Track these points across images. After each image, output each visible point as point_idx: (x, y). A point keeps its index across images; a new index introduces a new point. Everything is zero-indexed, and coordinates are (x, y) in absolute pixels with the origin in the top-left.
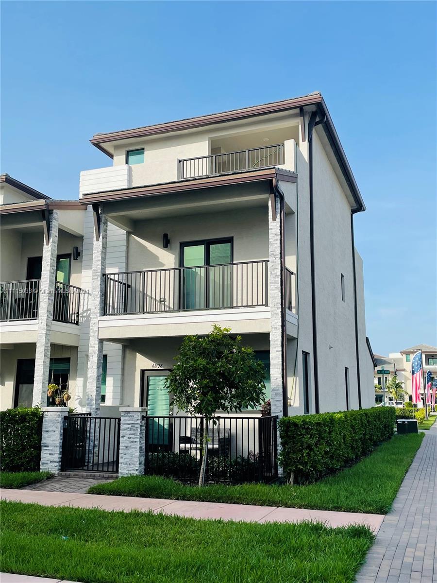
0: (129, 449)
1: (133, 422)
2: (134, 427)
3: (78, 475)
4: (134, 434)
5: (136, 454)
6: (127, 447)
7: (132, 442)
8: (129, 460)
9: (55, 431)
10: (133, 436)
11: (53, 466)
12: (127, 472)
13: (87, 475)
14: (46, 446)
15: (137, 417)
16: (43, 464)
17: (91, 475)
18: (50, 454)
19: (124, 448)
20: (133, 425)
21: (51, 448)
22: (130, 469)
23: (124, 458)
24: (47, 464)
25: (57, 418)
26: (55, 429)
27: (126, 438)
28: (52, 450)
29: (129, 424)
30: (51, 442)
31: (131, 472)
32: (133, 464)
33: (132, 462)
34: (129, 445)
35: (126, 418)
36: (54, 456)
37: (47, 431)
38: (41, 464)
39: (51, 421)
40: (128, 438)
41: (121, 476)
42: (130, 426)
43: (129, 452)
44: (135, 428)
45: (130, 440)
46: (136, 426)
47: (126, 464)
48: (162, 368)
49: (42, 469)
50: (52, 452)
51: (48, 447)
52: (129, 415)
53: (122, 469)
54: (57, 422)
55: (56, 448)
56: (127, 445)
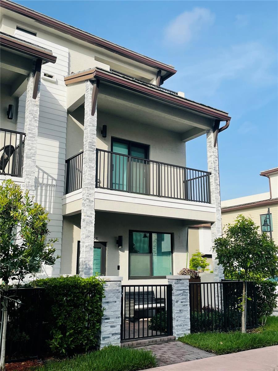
0: (182, 312)
1: (184, 288)
4: (185, 299)
5: (187, 316)
6: (180, 311)
8: (182, 322)
10: (185, 300)
11: (116, 338)
12: (183, 332)
13: (149, 342)
14: (107, 319)
15: (186, 283)
16: (104, 338)
17: (152, 342)
18: (112, 327)
21: (113, 320)
22: (184, 329)
23: (179, 320)
24: (109, 337)
25: (118, 288)
26: (115, 299)
27: (179, 303)
28: (113, 322)
29: (181, 290)
30: (112, 314)
31: (185, 332)
32: (186, 325)
33: (186, 323)
34: (182, 308)
35: (179, 285)
37: (108, 302)
38: (101, 339)
39: (111, 291)
40: (181, 302)
41: (178, 336)
42: (182, 292)
43: (183, 314)
44: (185, 293)
46: (186, 291)
47: (181, 325)
49: (103, 344)
50: (114, 324)
51: (108, 319)
52: (181, 282)
53: (178, 331)
54: (118, 291)
55: (117, 319)
56: (180, 309)
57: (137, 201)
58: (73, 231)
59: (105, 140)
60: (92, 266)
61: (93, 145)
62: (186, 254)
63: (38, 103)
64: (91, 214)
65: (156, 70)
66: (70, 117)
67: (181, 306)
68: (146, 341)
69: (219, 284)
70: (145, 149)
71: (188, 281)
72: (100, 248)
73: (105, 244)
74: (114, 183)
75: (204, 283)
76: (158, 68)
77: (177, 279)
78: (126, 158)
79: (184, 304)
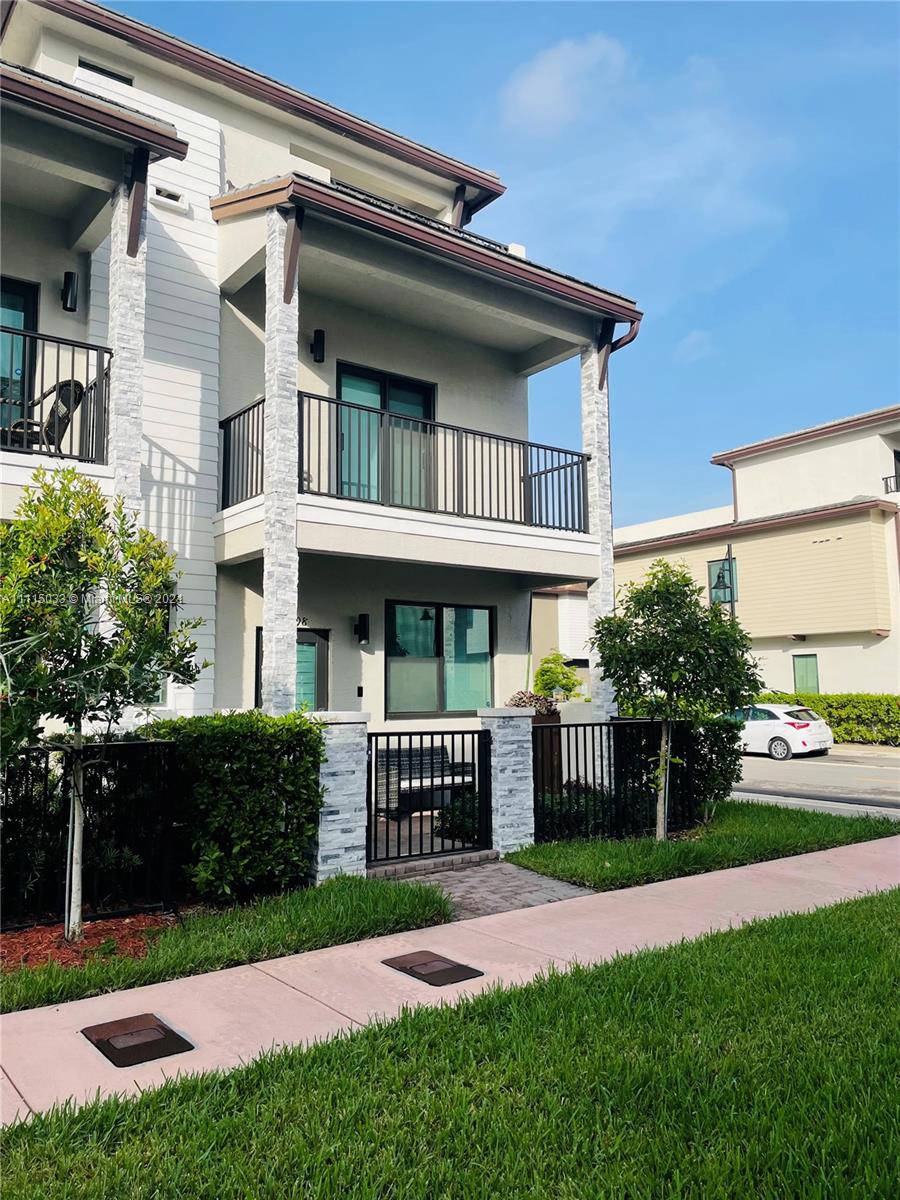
0: (515, 795)
1: (520, 738)
2: (523, 747)
3: (413, 869)
4: (523, 763)
5: (528, 804)
6: (511, 791)
7: (520, 778)
8: (516, 817)
9: (354, 772)
10: (521, 766)
12: (516, 842)
13: (435, 864)
14: (332, 813)
15: (526, 727)
16: (326, 859)
17: (443, 864)
18: (344, 831)
19: (506, 793)
20: (520, 744)
21: (347, 816)
22: (520, 835)
23: (507, 814)
24: (337, 856)
25: (358, 740)
26: (353, 766)
27: (508, 772)
28: (348, 821)
29: (512, 743)
30: (346, 800)
31: (522, 842)
32: (524, 824)
33: (523, 821)
34: (516, 786)
35: (507, 730)
36: (353, 835)
37: (334, 774)
38: (319, 860)
39: (343, 747)
40: (514, 771)
41: (505, 851)
42: (515, 746)
43: (516, 800)
44: (523, 751)
46: (525, 746)
47: (512, 825)
48: (306, 627)
49: (324, 872)
50: (349, 826)
51: (336, 813)
52: (512, 723)
53: (505, 838)
54: (359, 748)
55: (358, 813)
56: (511, 787)
57: (404, 526)
58: (243, 603)
59: (320, 368)
60: (293, 689)
61: (289, 382)
62: (527, 656)
63: (142, 268)
64: (289, 559)
65: (452, 185)
66: (229, 307)
67: (513, 780)
68: (429, 862)
69: (604, 727)
70: (424, 395)
71: (530, 720)
72: (313, 644)
73: (324, 634)
74: (345, 483)
75: (568, 726)
76: (456, 178)
77: (504, 718)
78: (374, 417)
79: (519, 774)
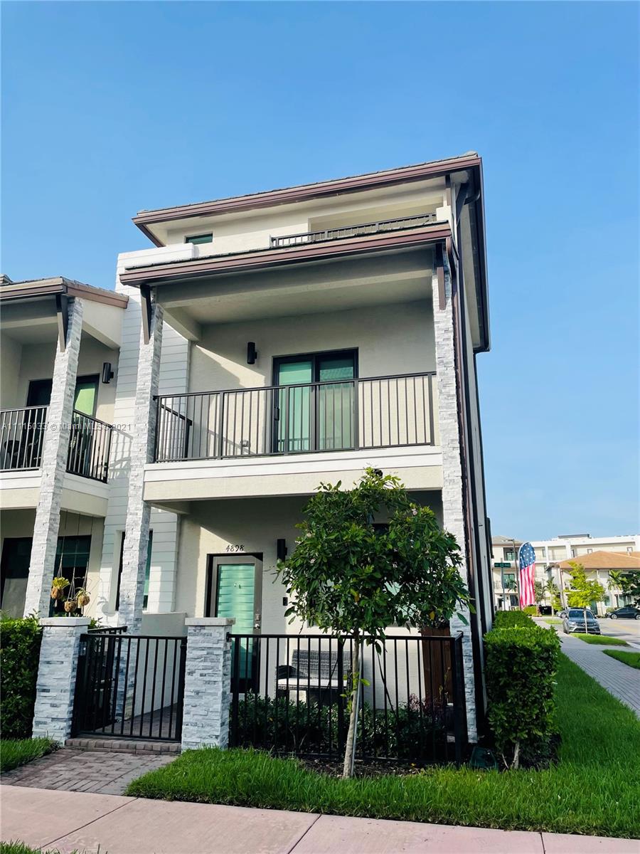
0: (202, 697)
1: (210, 645)
2: (212, 654)
3: (102, 746)
4: (212, 668)
5: (215, 706)
6: (198, 693)
7: (209, 682)
8: (200, 718)
9: (62, 662)
10: (210, 671)
11: (57, 727)
12: (198, 740)
13: (120, 745)
14: (44, 691)
15: (218, 635)
16: (37, 724)
17: (128, 747)
18: (52, 706)
19: (193, 694)
20: (210, 651)
21: (55, 694)
23: (192, 713)
24: (44, 724)
25: (68, 639)
26: (62, 658)
27: (197, 675)
28: (55, 698)
29: (202, 649)
30: (55, 683)
31: (206, 741)
32: (208, 725)
33: (209, 722)
34: (203, 688)
35: (198, 638)
36: (59, 709)
37: (48, 662)
38: (33, 724)
39: (54, 644)
40: (201, 675)
41: (187, 747)
42: (205, 652)
43: (203, 701)
44: (213, 657)
45: (205, 678)
46: (216, 652)
47: (196, 725)
48: (243, 552)
49: (35, 734)
50: (56, 702)
51: (48, 691)
52: (203, 631)
54: (67, 645)
55: (63, 694)
56: (197, 689)
58: (199, 538)
59: (258, 366)
66: (197, 349)
67: (200, 683)
68: (116, 743)
72: (253, 565)
73: (259, 556)
75: (268, 637)
77: (196, 626)
79: (207, 678)
